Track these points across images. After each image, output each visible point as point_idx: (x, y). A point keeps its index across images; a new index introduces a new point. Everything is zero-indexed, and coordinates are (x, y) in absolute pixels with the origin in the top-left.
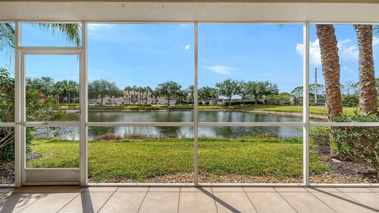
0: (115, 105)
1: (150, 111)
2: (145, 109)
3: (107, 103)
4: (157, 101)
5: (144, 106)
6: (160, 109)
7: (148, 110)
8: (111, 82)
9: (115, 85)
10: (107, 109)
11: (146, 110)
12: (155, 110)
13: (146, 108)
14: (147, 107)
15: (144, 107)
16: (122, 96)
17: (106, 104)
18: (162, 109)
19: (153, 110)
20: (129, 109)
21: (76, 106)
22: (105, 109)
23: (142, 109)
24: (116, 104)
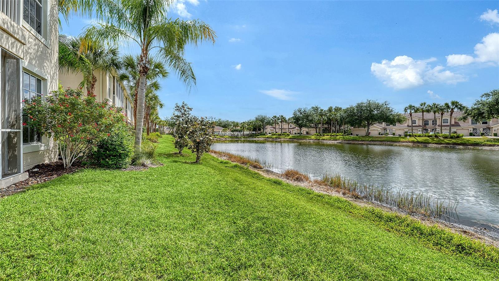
0: (392, 136)
1: (454, 148)
2: (441, 144)
3: (381, 134)
4: (489, 128)
5: (444, 138)
6: (483, 145)
7: (449, 146)
8: (381, 102)
9: (388, 106)
10: (373, 141)
11: (443, 145)
12: (469, 147)
13: (447, 141)
14: (450, 139)
15: (443, 141)
16: (400, 121)
17: (379, 135)
18: (490, 145)
19: (463, 145)
20: (409, 142)
21: (337, 136)
22: (370, 141)
23: (436, 143)
24: (394, 134)
